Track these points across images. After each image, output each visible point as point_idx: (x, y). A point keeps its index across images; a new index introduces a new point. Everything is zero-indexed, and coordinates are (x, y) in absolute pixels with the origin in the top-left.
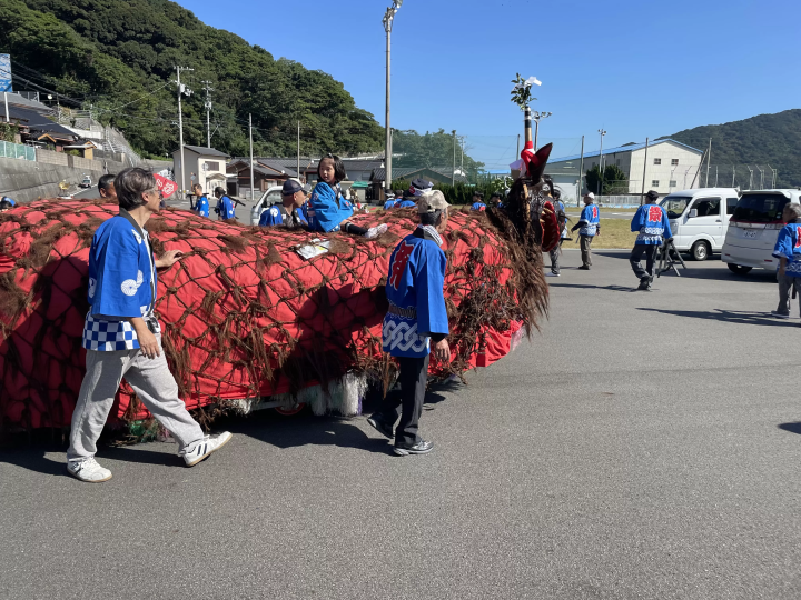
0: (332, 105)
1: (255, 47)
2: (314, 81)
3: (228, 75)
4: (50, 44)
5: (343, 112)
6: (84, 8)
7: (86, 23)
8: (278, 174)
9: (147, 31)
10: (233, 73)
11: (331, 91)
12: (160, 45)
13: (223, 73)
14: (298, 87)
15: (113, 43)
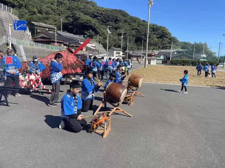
0: (164, 36)
1: (143, 21)
2: (159, 29)
3: (134, 29)
4: (86, 23)
5: (167, 38)
6: (100, 14)
7: (99, 18)
8: (137, 55)
9: (114, 19)
10: (135, 28)
11: (163, 32)
12: (117, 22)
13: (132, 28)
14: (154, 31)
15: (105, 22)
